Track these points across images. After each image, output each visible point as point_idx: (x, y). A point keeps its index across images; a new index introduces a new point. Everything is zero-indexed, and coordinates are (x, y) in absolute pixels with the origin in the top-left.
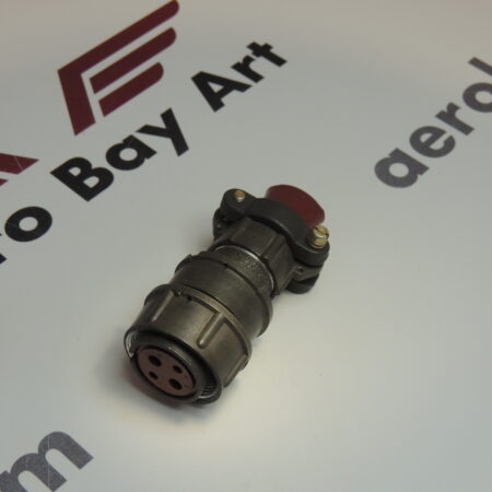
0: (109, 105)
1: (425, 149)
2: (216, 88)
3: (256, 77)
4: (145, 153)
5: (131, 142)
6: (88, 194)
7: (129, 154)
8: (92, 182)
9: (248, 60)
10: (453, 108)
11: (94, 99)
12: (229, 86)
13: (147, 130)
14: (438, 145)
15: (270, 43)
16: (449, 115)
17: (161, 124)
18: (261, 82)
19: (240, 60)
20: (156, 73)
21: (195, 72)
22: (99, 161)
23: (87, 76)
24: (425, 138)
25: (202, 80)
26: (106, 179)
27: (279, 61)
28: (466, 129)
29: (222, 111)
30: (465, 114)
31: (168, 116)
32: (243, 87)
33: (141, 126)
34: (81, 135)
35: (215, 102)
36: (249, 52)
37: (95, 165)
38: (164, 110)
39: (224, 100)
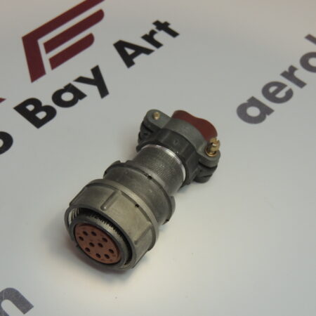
0: (56, 62)
1: (272, 98)
2: (130, 51)
3: (158, 45)
4: (79, 95)
5: (69, 88)
6: (38, 123)
7: (67, 97)
8: (41, 115)
9: (153, 33)
10: (292, 69)
12: (139, 50)
13: (81, 80)
14: (281, 95)
15: (169, 21)
16: (290, 74)
17: (91, 76)
18: (161, 48)
19: (147, 32)
20: (89, 41)
21: (116, 40)
22: (47, 101)
23: (41, 42)
24: (272, 89)
25: (120, 46)
26: (51, 113)
27: (174, 34)
28: (301, 84)
29: (133, 68)
30: (301, 73)
31: (96, 71)
32: (148, 52)
33: (77, 77)
34: (35, 82)
35: (129, 61)
36: (154, 27)
37: (44, 104)
38: (93, 66)
39: (135, 60)
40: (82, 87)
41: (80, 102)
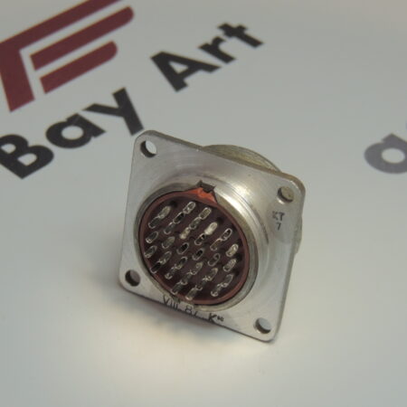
0: (51, 83)
2: (179, 68)
3: (227, 58)
6: (23, 171)
7: (72, 133)
8: (28, 159)
9: (217, 41)
11: (34, 77)
13: (96, 108)
15: (244, 24)
18: (231, 65)
19: (209, 40)
21: (155, 52)
22: (37, 138)
23: (26, 53)
26: (44, 157)
27: (254, 43)
29: (184, 92)
31: (121, 96)
32: (210, 68)
34: (17, 111)
36: (220, 33)
37: (32, 142)
38: (117, 88)
39: (188, 80)
40: (96, 119)
41: (94, 141)
